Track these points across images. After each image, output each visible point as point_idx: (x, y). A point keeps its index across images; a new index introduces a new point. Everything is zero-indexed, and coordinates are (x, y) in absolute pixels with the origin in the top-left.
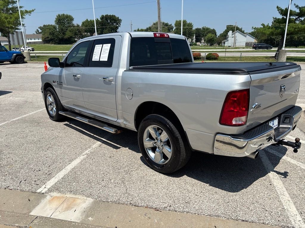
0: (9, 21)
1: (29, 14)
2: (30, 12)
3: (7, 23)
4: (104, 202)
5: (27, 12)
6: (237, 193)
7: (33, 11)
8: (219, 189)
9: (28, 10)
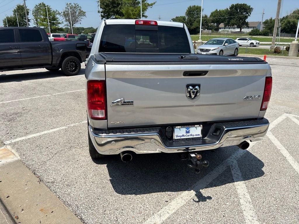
0: (134, 13)
1: (151, 7)
2: (152, 5)
3: (132, 15)
4: (23, 163)
5: (149, 5)
6: (121, 195)
7: (154, 3)
8: (112, 186)
9: (150, 3)
